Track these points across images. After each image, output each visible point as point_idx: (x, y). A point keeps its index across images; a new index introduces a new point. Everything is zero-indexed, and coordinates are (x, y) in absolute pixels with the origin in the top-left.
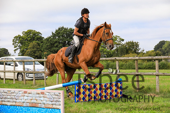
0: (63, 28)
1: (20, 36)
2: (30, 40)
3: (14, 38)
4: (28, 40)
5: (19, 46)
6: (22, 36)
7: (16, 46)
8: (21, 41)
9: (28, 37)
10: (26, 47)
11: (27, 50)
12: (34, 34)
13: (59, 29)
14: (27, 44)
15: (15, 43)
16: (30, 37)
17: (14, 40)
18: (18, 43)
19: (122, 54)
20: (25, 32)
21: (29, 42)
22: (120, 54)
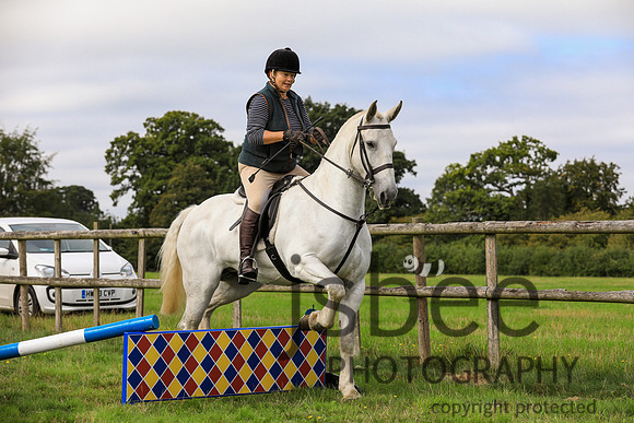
2: (175, 153)
4: (167, 155)
5: (131, 179)
7: (120, 176)
9: (170, 143)
10: (159, 183)
11: (164, 196)
12: (194, 131)
14: (164, 171)
16: (176, 142)
18: (129, 164)
19: (547, 211)
20: (154, 121)
21: (172, 163)
22: (539, 213)
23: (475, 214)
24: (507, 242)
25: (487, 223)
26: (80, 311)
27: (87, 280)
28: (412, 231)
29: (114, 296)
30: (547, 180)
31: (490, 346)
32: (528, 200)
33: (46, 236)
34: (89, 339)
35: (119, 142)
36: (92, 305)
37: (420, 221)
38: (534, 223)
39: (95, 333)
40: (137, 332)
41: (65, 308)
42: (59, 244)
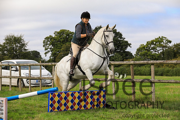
1: (52, 36)
2: (63, 41)
3: (45, 39)
4: (60, 42)
5: (50, 49)
6: (53, 36)
7: (47, 48)
8: (53, 42)
9: (61, 38)
10: (58, 50)
11: (60, 53)
14: (60, 46)
15: (46, 45)
16: (63, 38)
17: (45, 42)
18: (50, 45)
19: (169, 58)
20: (57, 32)
21: (62, 44)
22: (166, 58)
23: (148, 58)
24: (157, 66)
25: (152, 61)
26: (36, 86)
27: (38, 77)
28: (130, 63)
29: (46, 82)
30: (168, 49)
31: (152, 96)
32: (163, 55)
33: (26, 65)
34: (39, 94)
35: (47, 38)
36: (39, 84)
37: (132, 60)
38: (165, 61)
39: (40, 92)
40: (53, 92)
41: (32, 85)
42: (30, 67)
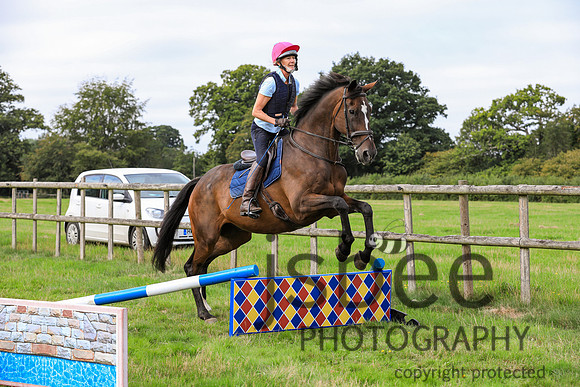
0: (357, 58)
1: (215, 84)
2: (247, 99)
3: (195, 92)
5: (210, 121)
6: (219, 85)
7: (201, 118)
8: (217, 102)
9: (242, 91)
10: (234, 124)
11: (238, 135)
13: (345, 62)
15: (199, 109)
16: (248, 90)
17: (196, 101)
18: (209, 109)
19: (557, 147)
20: (229, 73)
21: (244, 107)
22: (549, 149)
25: (521, 186)
28: (459, 192)
30: (556, 121)
32: (541, 138)
33: (157, 188)
34: (204, 284)
35: (200, 90)
38: (559, 187)
40: (242, 278)
